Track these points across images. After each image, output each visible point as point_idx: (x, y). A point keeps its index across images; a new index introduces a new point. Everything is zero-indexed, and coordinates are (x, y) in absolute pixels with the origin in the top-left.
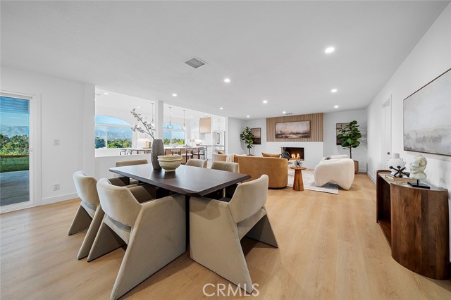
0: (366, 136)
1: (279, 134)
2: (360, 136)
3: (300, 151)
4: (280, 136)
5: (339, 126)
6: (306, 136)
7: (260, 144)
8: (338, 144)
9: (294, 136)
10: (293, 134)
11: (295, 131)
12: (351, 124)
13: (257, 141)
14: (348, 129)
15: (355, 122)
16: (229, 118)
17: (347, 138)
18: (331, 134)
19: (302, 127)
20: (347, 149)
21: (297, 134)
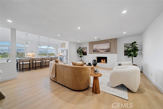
0: (141, 50)
1: (95, 50)
2: (138, 50)
3: (105, 59)
4: (95, 51)
5: (126, 45)
6: (108, 51)
7: (86, 55)
8: (125, 55)
9: (102, 51)
10: (102, 50)
11: (102, 48)
12: (133, 43)
13: (85, 54)
14: (131, 46)
15: (135, 42)
16: (70, 42)
17: (131, 51)
18: (121, 49)
19: (106, 46)
20: (131, 58)
21: (104, 50)
